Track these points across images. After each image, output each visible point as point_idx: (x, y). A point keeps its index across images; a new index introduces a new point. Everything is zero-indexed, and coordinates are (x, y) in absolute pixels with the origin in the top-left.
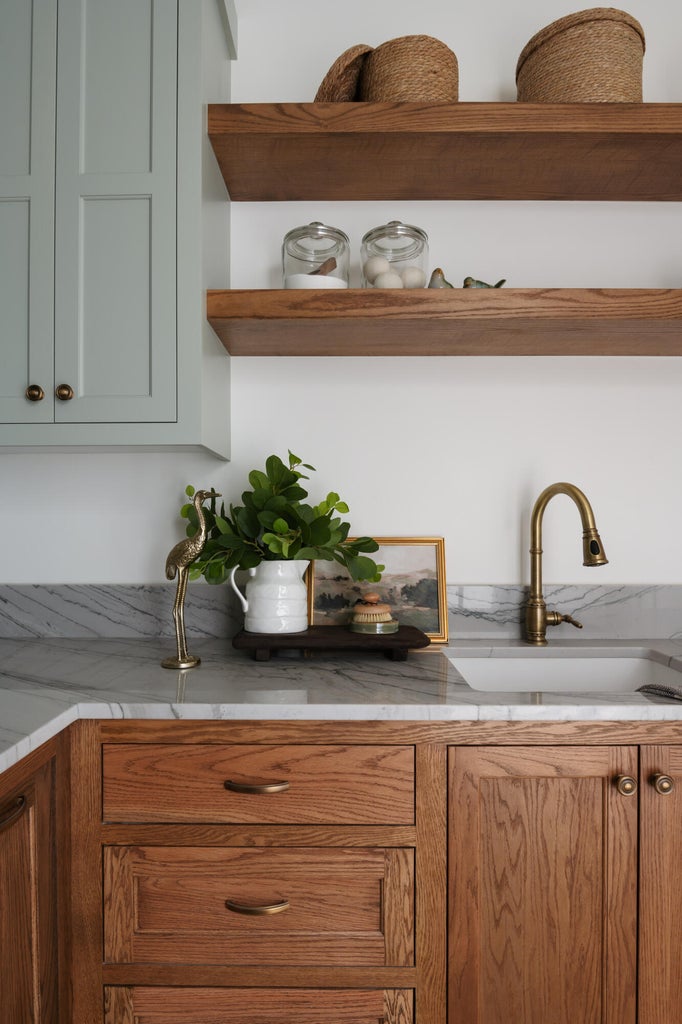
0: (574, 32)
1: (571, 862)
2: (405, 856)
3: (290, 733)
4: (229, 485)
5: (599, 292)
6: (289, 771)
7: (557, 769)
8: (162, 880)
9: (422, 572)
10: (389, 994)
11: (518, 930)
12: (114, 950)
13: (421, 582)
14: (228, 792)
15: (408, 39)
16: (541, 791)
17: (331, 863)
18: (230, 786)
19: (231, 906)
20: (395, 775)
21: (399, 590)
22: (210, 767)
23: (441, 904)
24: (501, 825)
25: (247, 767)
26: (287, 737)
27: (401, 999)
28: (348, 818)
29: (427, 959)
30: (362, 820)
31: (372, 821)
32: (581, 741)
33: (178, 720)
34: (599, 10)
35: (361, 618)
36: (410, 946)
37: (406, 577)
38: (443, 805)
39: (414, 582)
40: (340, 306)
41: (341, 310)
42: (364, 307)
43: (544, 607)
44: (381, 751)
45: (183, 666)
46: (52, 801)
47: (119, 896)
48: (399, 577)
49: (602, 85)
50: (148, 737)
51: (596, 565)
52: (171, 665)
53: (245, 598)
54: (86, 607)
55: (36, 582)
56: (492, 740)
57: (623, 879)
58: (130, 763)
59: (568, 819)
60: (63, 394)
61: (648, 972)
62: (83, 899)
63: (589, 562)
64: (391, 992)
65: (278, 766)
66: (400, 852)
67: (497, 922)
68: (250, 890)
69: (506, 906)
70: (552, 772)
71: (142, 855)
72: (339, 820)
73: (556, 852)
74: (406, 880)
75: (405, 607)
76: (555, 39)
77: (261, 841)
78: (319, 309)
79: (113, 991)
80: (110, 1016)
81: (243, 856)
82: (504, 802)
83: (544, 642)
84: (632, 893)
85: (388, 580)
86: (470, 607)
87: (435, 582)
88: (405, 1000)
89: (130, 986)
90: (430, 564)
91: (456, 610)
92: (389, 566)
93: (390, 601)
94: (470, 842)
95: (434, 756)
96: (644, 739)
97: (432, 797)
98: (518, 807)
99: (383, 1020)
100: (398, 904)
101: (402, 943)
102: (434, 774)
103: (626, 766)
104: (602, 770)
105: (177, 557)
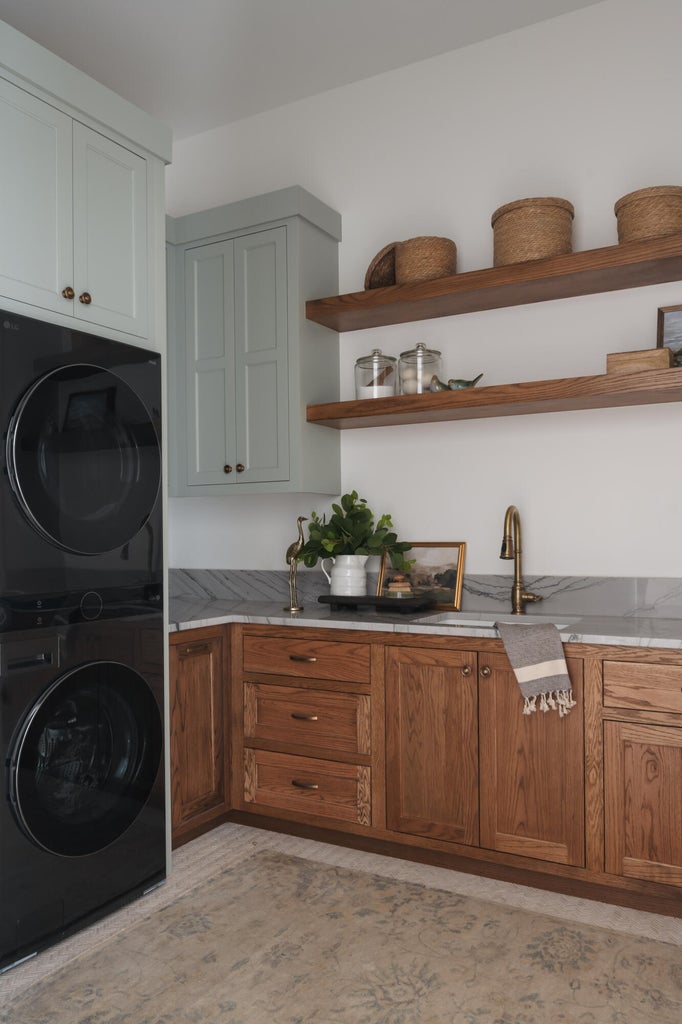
0: (507, 216)
1: (446, 711)
2: (366, 699)
3: (317, 635)
4: (326, 512)
5: (518, 385)
7: (436, 661)
8: (267, 701)
9: (449, 565)
10: (360, 768)
11: (421, 744)
12: (249, 731)
13: (447, 571)
14: (292, 661)
16: (430, 672)
17: (334, 699)
18: (292, 658)
19: (293, 716)
20: (361, 658)
21: (433, 576)
22: (285, 649)
23: (382, 725)
24: (411, 689)
25: (300, 649)
26: (314, 636)
27: (365, 772)
28: (341, 678)
29: (376, 753)
30: (347, 679)
31: (352, 680)
32: (449, 647)
33: (270, 624)
35: (391, 590)
36: (369, 744)
37: (438, 568)
38: (383, 676)
39: (442, 572)
41: (373, 410)
42: (384, 408)
43: (521, 589)
44: (355, 646)
45: (293, 609)
46: (222, 657)
47: (249, 707)
48: (434, 568)
49: (522, 250)
50: (260, 633)
52: (287, 610)
53: (330, 576)
54: (265, 584)
55: (242, 569)
56: (407, 643)
57: (470, 722)
58: (253, 645)
59: (444, 689)
60: (240, 468)
61: (484, 776)
62: (236, 708)
65: (312, 650)
66: (364, 696)
68: (303, 709)
69: (414, 731)
70: (433, 662)
71: (258, 688)
72: (339, 679)
73: (438, 705)
74: (366, 711)
75: (436, 587)
76: (499, 220)
77: (305, 686)
78: (361, 411)
79: (247, 750)
80: (246, 762)
81: (298, 692)
82: (412, 677)
83: (523, 612)
84: (475, 732)
85: (427, 570)
86: (481, 589)
87: (456, 572)
88: (367, 772)
89: (254, 749)
90: (454, 560)
91: (472, 591)
92: (429, 561)
93: (427, 583)
94: (395, 695)
95: (378, 650)
96: (479, 648)
97: (378, 671)
98: (419, 680)
99: (357, 781)
100: (363, 723)
101: (365, 743)
102: (379, 659)
103: (471, 663)
104: (458, 664)
105: (290, 552)
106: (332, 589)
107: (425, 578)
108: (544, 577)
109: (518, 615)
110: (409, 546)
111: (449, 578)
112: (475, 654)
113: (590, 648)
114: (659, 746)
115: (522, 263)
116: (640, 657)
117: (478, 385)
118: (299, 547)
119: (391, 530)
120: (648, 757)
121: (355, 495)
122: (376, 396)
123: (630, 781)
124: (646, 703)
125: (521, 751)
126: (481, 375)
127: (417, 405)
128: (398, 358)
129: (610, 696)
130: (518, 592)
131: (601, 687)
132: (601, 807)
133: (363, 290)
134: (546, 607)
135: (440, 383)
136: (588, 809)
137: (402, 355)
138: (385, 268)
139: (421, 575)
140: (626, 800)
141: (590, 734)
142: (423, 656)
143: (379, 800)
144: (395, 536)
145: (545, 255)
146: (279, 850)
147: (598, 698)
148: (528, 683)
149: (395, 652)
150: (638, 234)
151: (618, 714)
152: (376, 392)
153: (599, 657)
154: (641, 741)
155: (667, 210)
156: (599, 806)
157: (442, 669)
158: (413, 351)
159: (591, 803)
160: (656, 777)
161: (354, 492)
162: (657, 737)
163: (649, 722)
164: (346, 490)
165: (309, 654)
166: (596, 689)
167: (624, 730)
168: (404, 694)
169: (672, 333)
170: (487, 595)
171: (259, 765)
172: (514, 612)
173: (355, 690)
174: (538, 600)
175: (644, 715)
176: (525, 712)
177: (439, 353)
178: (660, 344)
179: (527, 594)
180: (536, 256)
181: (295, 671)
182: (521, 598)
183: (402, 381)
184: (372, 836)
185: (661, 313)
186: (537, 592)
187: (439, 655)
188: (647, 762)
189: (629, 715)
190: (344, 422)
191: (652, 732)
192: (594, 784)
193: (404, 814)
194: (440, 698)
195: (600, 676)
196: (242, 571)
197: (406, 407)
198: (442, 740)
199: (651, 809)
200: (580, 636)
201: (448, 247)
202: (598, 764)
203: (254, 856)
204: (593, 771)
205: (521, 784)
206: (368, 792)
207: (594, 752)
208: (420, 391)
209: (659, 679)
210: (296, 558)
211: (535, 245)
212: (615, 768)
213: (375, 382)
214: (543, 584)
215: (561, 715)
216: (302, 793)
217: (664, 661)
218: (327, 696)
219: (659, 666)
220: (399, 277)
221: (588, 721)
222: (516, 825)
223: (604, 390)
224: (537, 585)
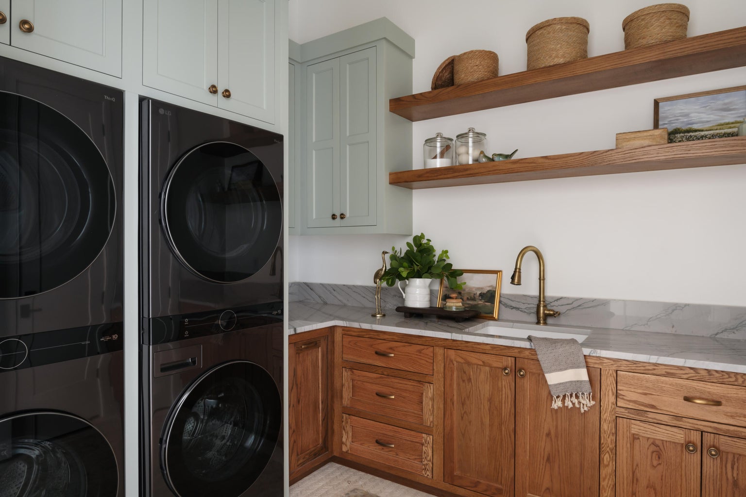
0: (539, 32)
1: (490, 400)
2: (430, 386)
3: (394, 337)
4: (402, 247)
5: (545, 157)
6: (394, 350)
7: (483, 362)
8: (358, 382)
9: (489, 287)
10: (424, 435)
11: (470, 422)
12: (346, 402)
13: (488, 291)
14: (376, 355)
15: (465, 54)
16: (478, 370)
17: (406, 384)
18: (377, 353)
19: (377, 394)
20: (427, 356)
21: (478, 294)
22: (371, 346)
23: (442, 406)
24: (464, 381)
25: (383, 347)
26: (393, 339)
27: (428, 439)
28: (411, 369)
29: (437, 426)
30: (416, 371)
31: (420, 372)
32: (492, 352)
33: (361, 329)
34: (548, 21)
35: (448, 304)
36: (431, 419)
37: (482, 288)
38: (442, 370)
39: (485, 291)
40: (436, 175)
41: (436, 176)
42: (445, 174)
43: (545, 306)
44: (422, 347)
45: (378, 316)
46: (327, 349)
47: (346, 385)
48: (478, 289)
49: (551, 57)
50: (354, 334)
51: (514, 284)
52: (374, 316)
53: (405, 293)
54: (360, 294)
55: (345, 284)
56: (460, 348)
57: (509, 410)
58: (350, 342)
59: (488, 383)
60: (342, 216)
61: (519, 451)
62: (337, 384)
63: (513, 282)
64: (425, 435)
65: (391, 348)
66: (428, 384)
67: (462, 418)
68: (384, 390)
69: (465, 412)
70: (481, 363)
71: (353, 372)
72: (410, 370)
73: (484, 395)
74: (430, 395)
75: (480, 302)
76: (532, 36)
77: (385, 373)
78: (428, 177)
79: (344, 415)
80: (344, 423)
81: (381, 377)
82: (465, 373)
83: (545, 323)
84: (513, 417)
85: (474, 290)
86: (513, 304)
87: (495, 292)
88: (430, 439)
89: (349, 415)
90: (494, 283)
91: (506, 306)
92: (474, 283)
93: (474, 299)
94: (451, 385)
95: (440, 351)
96: (517, 355)
97: (439, 367)
98: (470, 376)
99: (423, 445)
100: (427, 403)
101: (428, 418)
102: (440, 358)
103: (510, 365)
104: (500, 365)
105: (377, 276)
106: (406, 302)
107: (472, 295)
108: (561, 298)
109: (541, 326)
110: (461, 272)
111: (489, 296)
112: (513, 359)
113: (606, 361)
114: (662, 440)
115: (550, 66)
116: (648, 370)
117: (514, 157)
118: (383, 272)
119: (448, 261)
120: (653, 448)
121: (422, 236)
122: (438, 166)
123: (637, 465)
124: (653, 407)
125: (548, 435)
126: (517, 150)
127: (468, 172)
128: (455, 138)
129: (623, 399)
130: (542, 308)
131: (615, 391)
132: (613, 483)
133: (430, 90)
134: (562, 320)
135: (486, 157)
136: (602, 483)
137: (457, 137)
138: (447, 75)
139: (469, 293)
140: (635, 480)
141: (605, 426)
142: (473, 358)
143: (438, 461)
144: (451, 265)
145: (568, 60)
146: (366, 489)
147: (612, 399)
148: (555, 385)
149: (452, 353)
150: (644, 42)
151: (629, 413)
152: (439, 163)
153: (614, 368)
154: (649, 436)
155: (668, 22)
156: (611, 483)
157: (487, 369)
158: (466, 134)
159: (604, 480)
160: (660, 464)
161: (422, 234)
162: (662, 434)
163: (656, 421)
164: (416, 232)
165: (389, 351)
166: (610, 391)
167: (633, 426)
168: (458, 385)
169: (666, 117)
170: (517, 309)
171: (352, 426)
172: (538, 323)
173: (422, 379)
174: (555, 315)
175: (651, 415)
176: (553, 407)
177: (485, 135)
178: (656, 125)
179: (549, 310)
180: (561, 61)
181: (379, 362)
182: (544, 313)
183: (457, 155)
184: (432, 485)
185: (656, 103)
186: (556, 309)
187: (485, 358)
188: (653, 452)
189: (638, 415)
190: (415, 184)
191: (657, 429)
192: (608, 465)
193: (457, 473)
194: (486, 389)
195: (614, 383)
196: (344, 285)
197: (461, 174)
198: (487, 421)
199: (655, 489)
200: (599, 351)
201: (492, 58)
202: (611, 450)
203: (348, 494)
204: (607, 455)
205: (548, 459)
206: (430, 454)
207: (608, 441)
208: (471, 162)
209: (665, 389)
210: (380, 280)
211: (561, 53)
212: (625, 455)
213: (438, 156)
214: (559, 303)
215: (582, 411)
216: (383, 449)
217: (668, 375)
218: (400, 382)
219: (664, 378)
220: (457, 80)
221: (604, 417)
222: (543, 489)
223: (614, 160)
224: (556, 303)
